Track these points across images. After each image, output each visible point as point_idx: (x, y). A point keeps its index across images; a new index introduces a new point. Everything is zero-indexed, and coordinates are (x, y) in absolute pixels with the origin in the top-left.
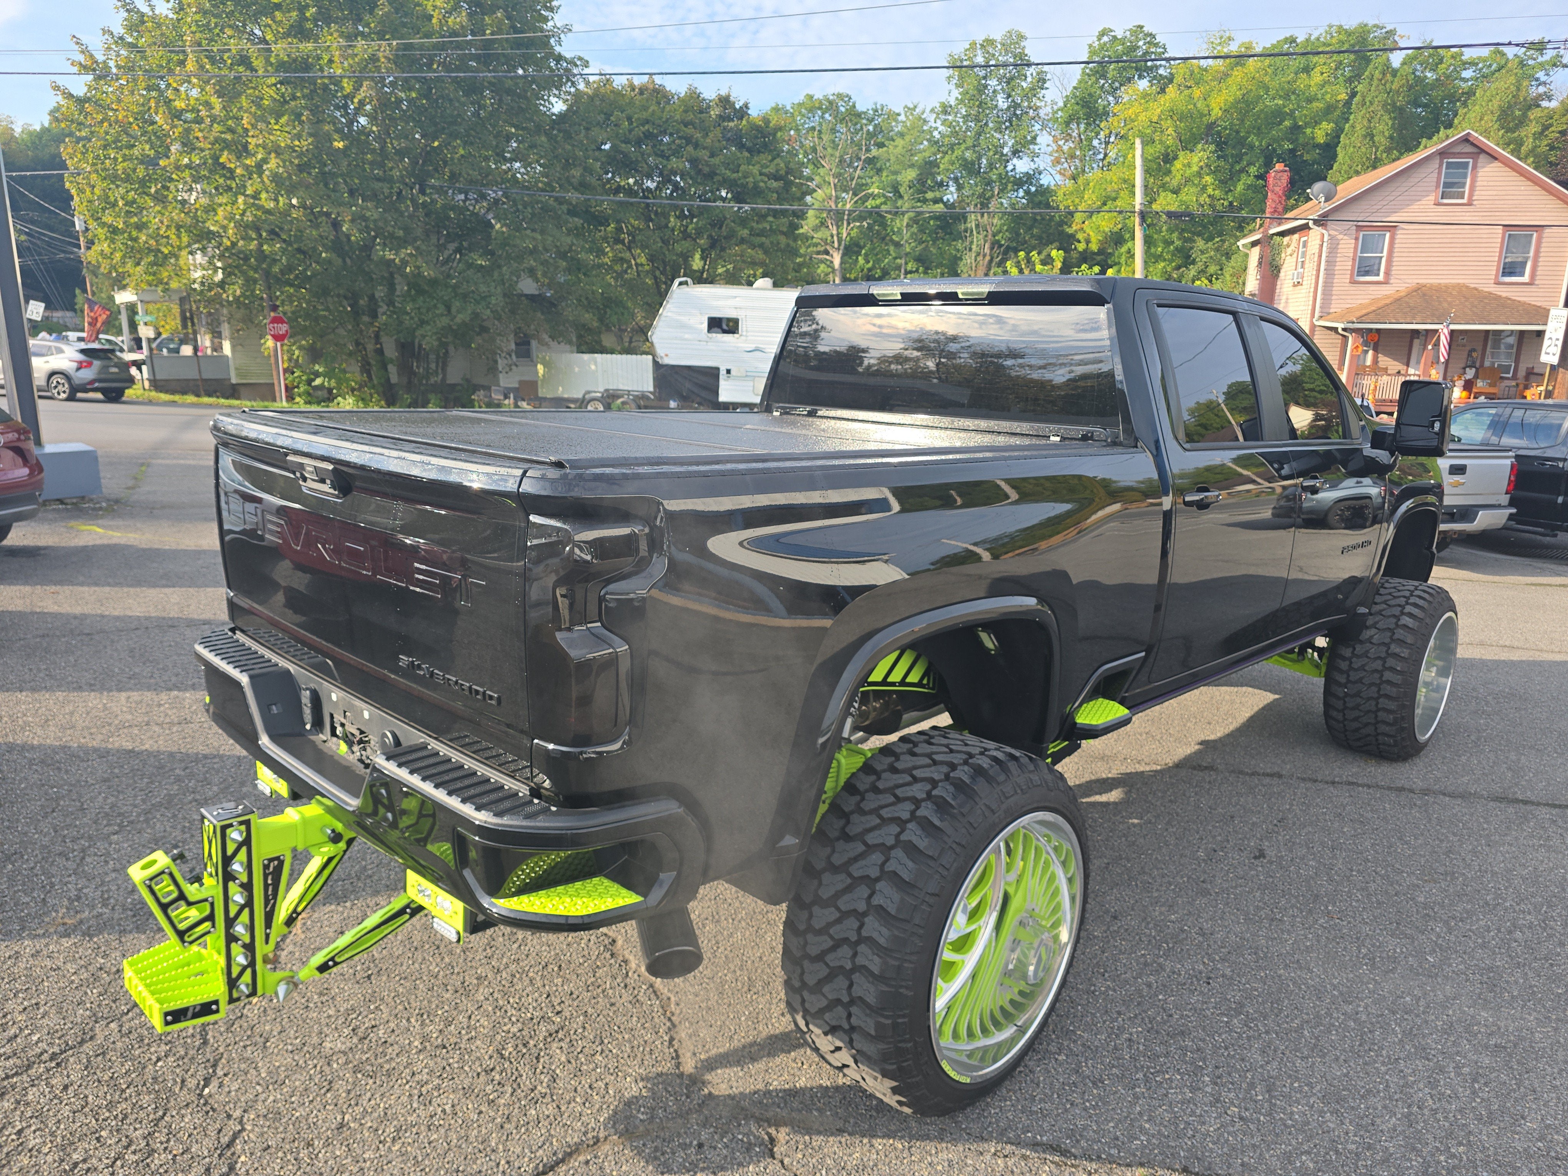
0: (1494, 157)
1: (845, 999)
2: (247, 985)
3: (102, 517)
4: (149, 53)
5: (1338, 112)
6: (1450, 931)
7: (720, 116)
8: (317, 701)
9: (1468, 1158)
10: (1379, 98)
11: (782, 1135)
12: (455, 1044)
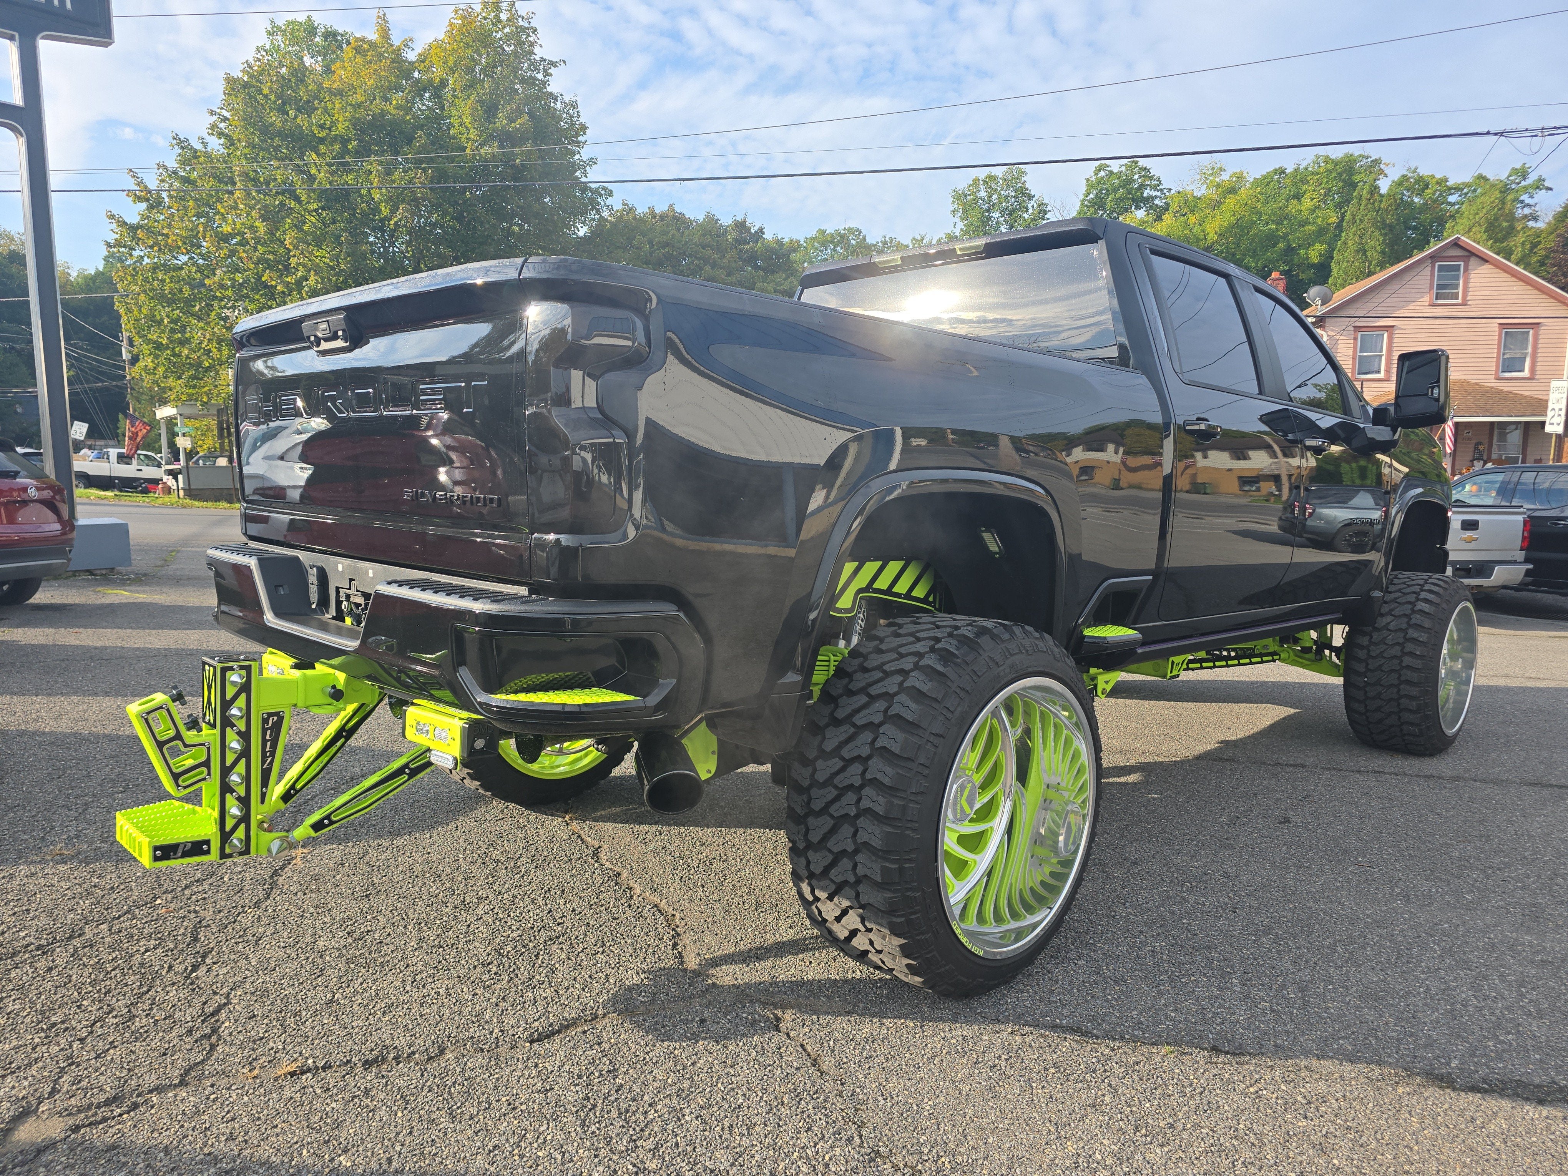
0: (1484, 260)
1: (852, 879)
2: (241, 841)
3: (129, 585)
4: (199, 183)
5: (1330, 235)
6: (1488, 877)
7: (736, 240)
8: (323, 577)
9: (1518, 1045)
10: (1369, 216)
11: (788, 1015)
12: (453, 945)
